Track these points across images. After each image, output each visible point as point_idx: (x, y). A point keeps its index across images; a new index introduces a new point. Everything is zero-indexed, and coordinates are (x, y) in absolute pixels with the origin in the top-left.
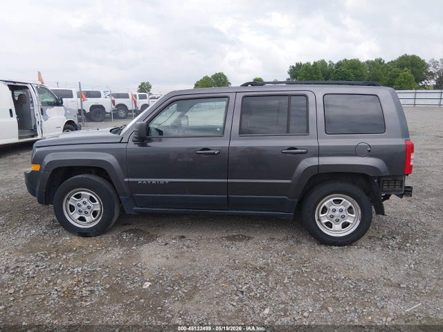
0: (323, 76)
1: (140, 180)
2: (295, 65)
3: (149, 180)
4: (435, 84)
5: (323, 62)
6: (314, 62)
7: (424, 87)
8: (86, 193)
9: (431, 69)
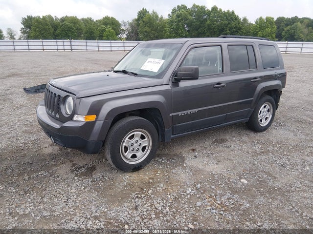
0: (52, 27)
1: (180, 113)
2: (26, 18)
3: (185, 112)
4: (126, 37)
5: (50, 17)
6: (43, 17)
7: (120, 39)
8: (138, 133)
9: (123, 27)
